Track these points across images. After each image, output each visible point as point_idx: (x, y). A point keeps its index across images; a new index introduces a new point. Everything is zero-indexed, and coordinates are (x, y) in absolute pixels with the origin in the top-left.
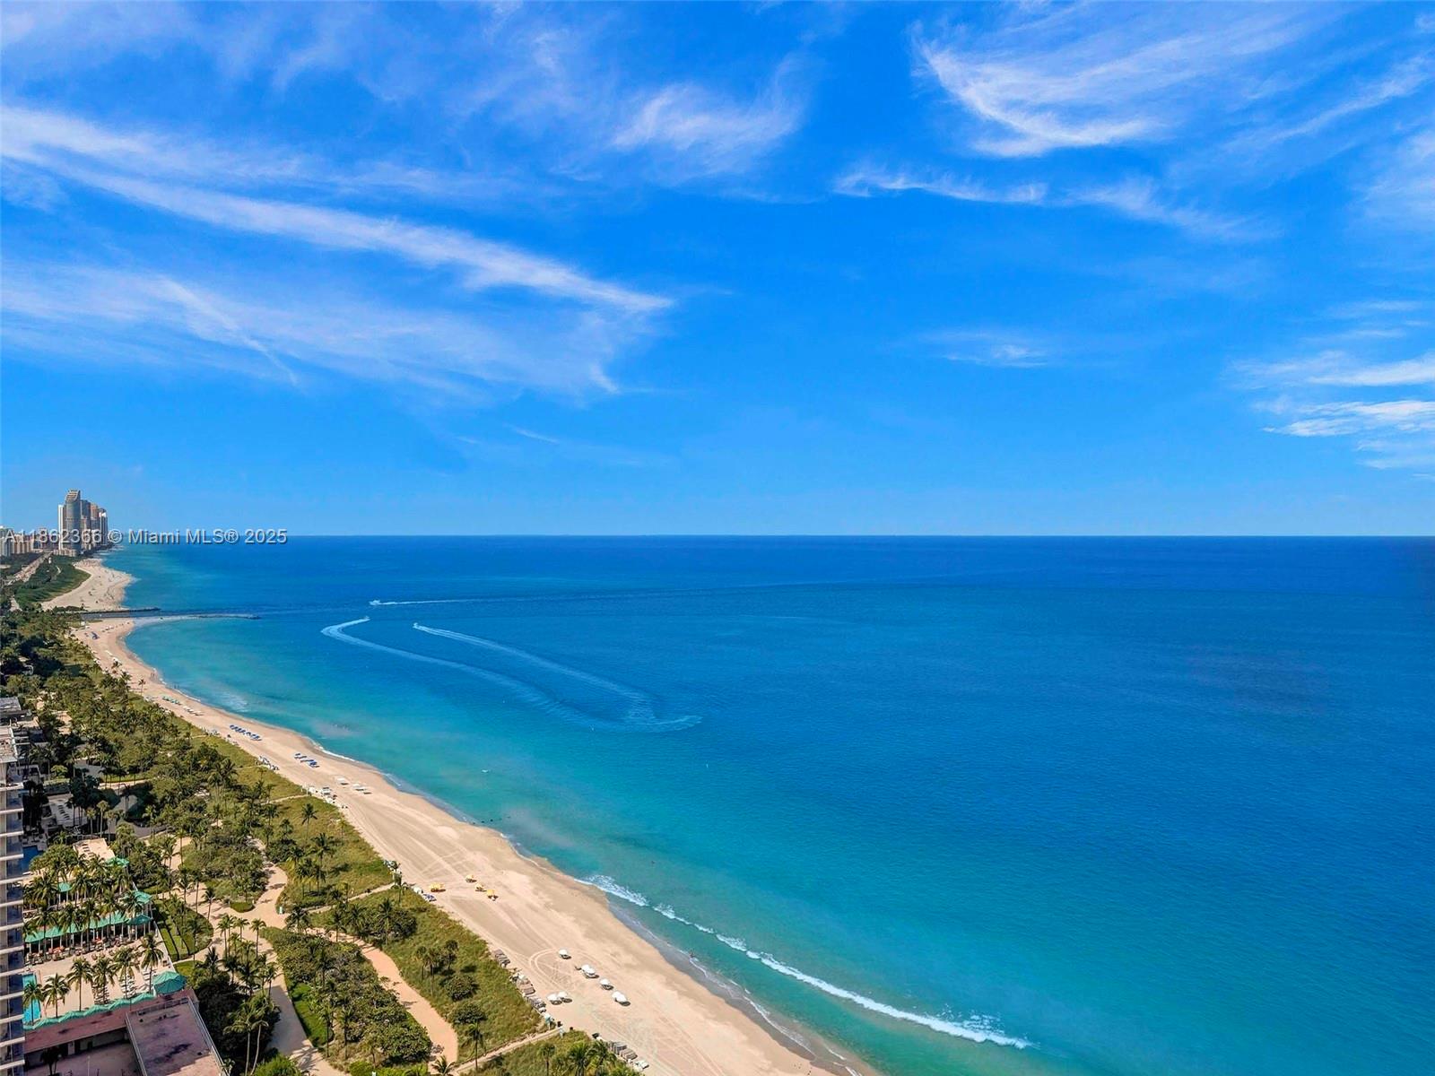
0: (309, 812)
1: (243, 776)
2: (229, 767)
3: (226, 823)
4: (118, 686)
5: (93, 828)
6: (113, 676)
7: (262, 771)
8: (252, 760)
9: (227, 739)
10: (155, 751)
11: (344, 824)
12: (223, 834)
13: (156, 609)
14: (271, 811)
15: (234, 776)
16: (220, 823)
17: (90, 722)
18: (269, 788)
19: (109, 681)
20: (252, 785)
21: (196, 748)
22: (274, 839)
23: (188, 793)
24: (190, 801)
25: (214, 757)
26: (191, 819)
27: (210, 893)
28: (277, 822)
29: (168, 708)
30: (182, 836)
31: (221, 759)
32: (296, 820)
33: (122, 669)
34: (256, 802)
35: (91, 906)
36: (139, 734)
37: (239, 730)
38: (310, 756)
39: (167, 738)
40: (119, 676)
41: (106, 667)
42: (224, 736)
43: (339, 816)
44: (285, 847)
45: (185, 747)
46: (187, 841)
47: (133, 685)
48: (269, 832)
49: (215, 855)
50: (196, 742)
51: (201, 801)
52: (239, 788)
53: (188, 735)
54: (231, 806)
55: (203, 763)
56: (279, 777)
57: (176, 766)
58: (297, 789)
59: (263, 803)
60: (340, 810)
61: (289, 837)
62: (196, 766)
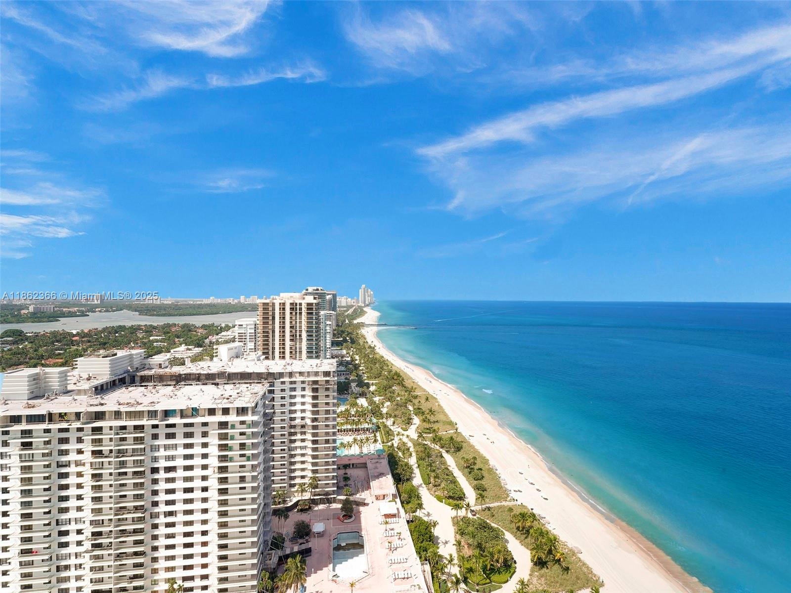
0: (427, 399)
1: (407, 383)
2: (403, 380)
3: (401, 399)
4: (372, 349)
5: (363, 395)
6: (372, 346)
7: (414, 382)
8: (411, 378)
9: (404, 370)
10: (381, 372)
11: (439, 405)
12: (400, 403)
13: (385, 324)
14: (416, 397)
15: (405, 383)
16: (399, 399)
17: (364, 360)
18: (415, 388)
19: (370, 347)
20: (410, 387)
21: (394, 371)
22: (415, 407)
23: (390, 387)
24: (391, 390)
25: (398, 375)
26: (390, 396)
27: (394, 423)
28: (416, 401)
29: (386, 357)
30: (387, 401)
31: (401, 377)
32: (423, 401)
33: (374, 344)
34: (411, 393)
35: (359, 420)
36: (377, 365)
37: (407, 367)
38: (430, 379)
39: (385, 368)
40: (373, 346)
41: (370, 343)
42: (402, 369)
43: (438, 402)
44: (419, 410)
45: (390, 371)
46: (388, 403)
47: (377, 350)
48: (414, 405)
49: (397, 409)
50: (394, 370)
51: (394, 390)
52: (405, 387)
53: (392, 367)
54: (403, 393)
55: (395, 377)
56: (419, 385)
57: (387, 377)
58: (425, 391)
59: (413, 394)
60: (439, 400)
61: (420, 407)
62: (393, 378)
